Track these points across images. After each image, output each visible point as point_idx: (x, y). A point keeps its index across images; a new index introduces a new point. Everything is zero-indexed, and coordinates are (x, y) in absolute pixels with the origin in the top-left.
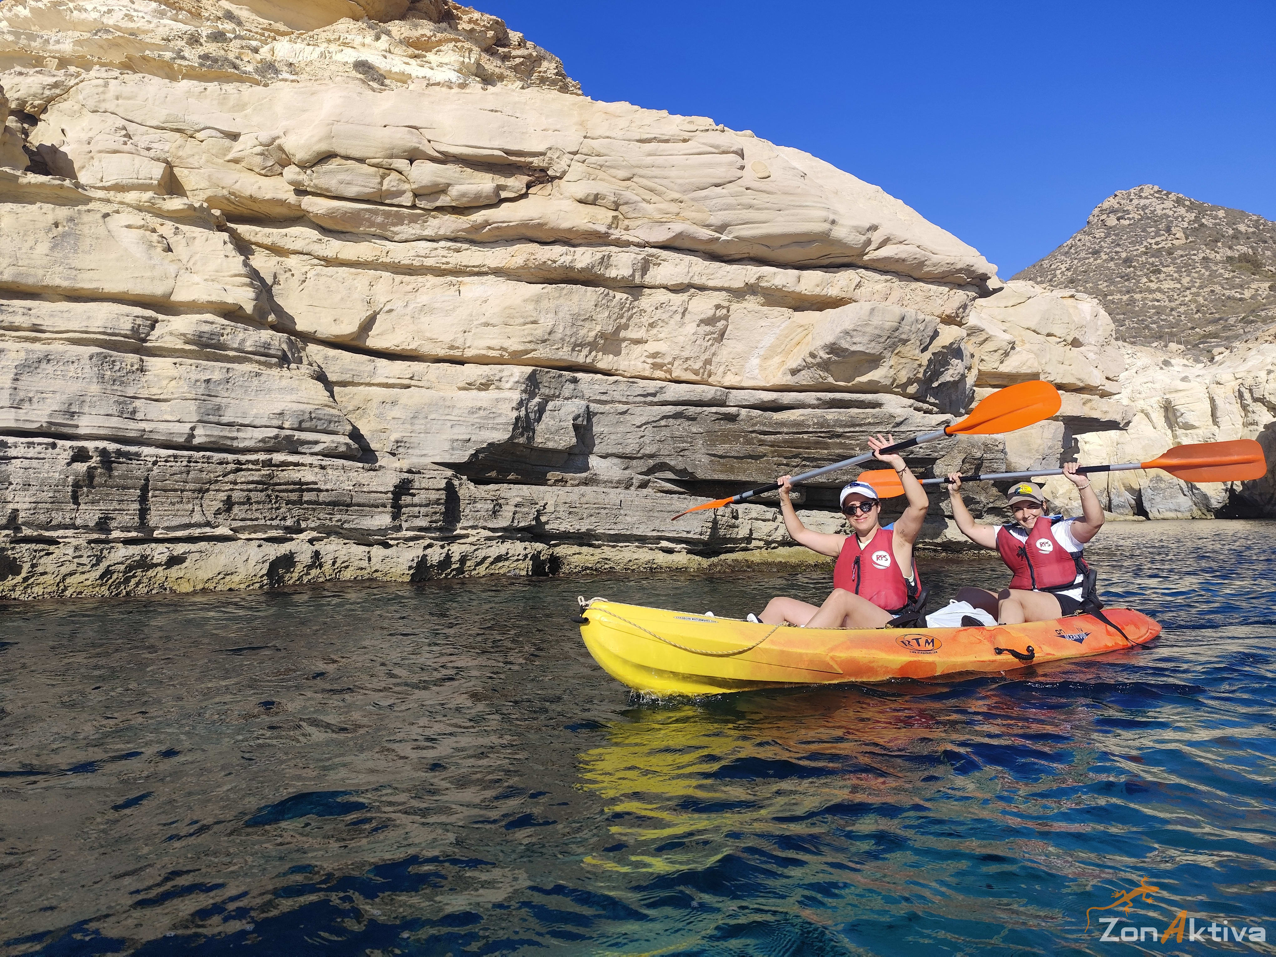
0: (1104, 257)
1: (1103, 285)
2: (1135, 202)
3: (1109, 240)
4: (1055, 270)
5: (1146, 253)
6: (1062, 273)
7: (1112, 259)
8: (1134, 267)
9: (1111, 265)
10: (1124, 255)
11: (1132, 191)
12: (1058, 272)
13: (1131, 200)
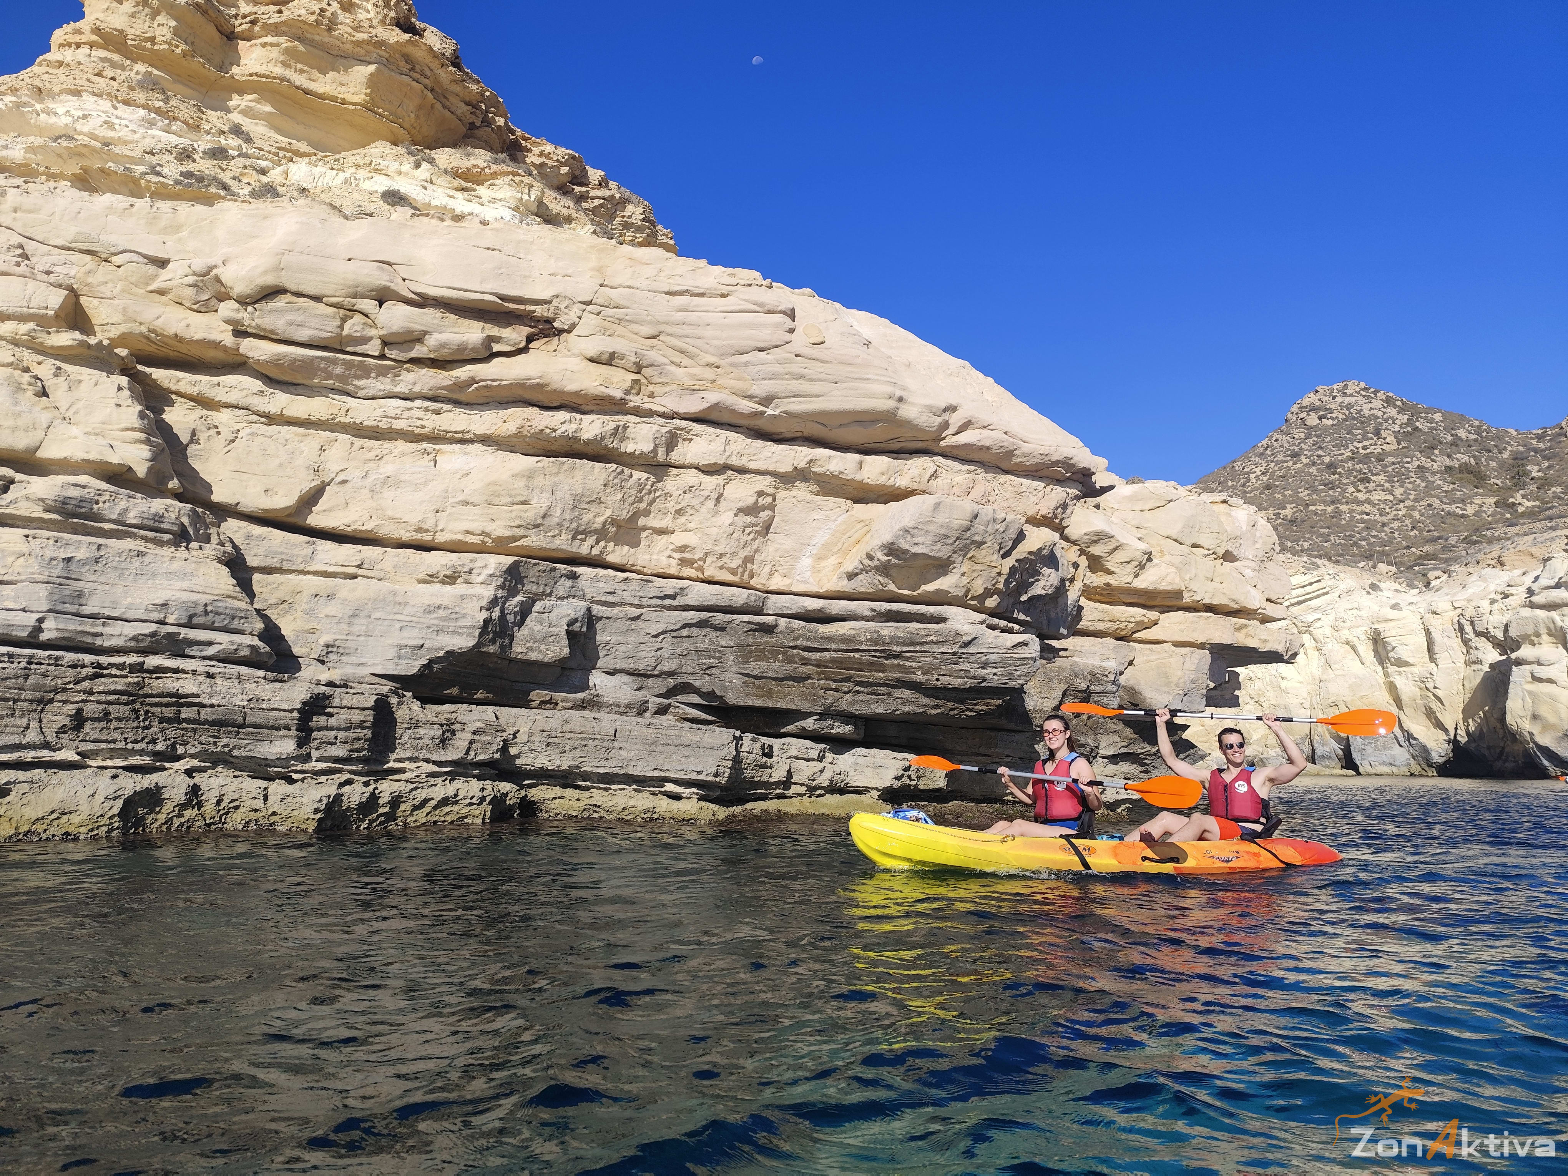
0: (1305, 461)
1: (1304, 494)
2: (1339, 399)
3: (1310, 442)
4: (1249, 473)
5: (1352, 459)
6: (1257, 477)
7: (1314, 464)
8: (1339, 474)
9: (1313, 470)
10: (1327, 460)
11: (1335, 387)
12: (1252, 476)
13: (1334, 398)
